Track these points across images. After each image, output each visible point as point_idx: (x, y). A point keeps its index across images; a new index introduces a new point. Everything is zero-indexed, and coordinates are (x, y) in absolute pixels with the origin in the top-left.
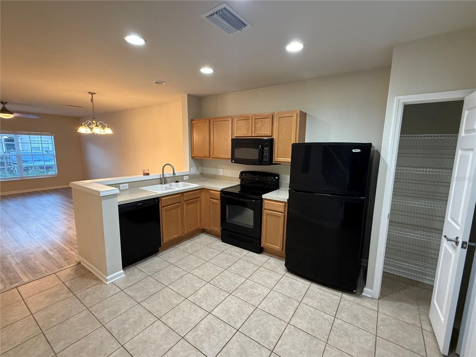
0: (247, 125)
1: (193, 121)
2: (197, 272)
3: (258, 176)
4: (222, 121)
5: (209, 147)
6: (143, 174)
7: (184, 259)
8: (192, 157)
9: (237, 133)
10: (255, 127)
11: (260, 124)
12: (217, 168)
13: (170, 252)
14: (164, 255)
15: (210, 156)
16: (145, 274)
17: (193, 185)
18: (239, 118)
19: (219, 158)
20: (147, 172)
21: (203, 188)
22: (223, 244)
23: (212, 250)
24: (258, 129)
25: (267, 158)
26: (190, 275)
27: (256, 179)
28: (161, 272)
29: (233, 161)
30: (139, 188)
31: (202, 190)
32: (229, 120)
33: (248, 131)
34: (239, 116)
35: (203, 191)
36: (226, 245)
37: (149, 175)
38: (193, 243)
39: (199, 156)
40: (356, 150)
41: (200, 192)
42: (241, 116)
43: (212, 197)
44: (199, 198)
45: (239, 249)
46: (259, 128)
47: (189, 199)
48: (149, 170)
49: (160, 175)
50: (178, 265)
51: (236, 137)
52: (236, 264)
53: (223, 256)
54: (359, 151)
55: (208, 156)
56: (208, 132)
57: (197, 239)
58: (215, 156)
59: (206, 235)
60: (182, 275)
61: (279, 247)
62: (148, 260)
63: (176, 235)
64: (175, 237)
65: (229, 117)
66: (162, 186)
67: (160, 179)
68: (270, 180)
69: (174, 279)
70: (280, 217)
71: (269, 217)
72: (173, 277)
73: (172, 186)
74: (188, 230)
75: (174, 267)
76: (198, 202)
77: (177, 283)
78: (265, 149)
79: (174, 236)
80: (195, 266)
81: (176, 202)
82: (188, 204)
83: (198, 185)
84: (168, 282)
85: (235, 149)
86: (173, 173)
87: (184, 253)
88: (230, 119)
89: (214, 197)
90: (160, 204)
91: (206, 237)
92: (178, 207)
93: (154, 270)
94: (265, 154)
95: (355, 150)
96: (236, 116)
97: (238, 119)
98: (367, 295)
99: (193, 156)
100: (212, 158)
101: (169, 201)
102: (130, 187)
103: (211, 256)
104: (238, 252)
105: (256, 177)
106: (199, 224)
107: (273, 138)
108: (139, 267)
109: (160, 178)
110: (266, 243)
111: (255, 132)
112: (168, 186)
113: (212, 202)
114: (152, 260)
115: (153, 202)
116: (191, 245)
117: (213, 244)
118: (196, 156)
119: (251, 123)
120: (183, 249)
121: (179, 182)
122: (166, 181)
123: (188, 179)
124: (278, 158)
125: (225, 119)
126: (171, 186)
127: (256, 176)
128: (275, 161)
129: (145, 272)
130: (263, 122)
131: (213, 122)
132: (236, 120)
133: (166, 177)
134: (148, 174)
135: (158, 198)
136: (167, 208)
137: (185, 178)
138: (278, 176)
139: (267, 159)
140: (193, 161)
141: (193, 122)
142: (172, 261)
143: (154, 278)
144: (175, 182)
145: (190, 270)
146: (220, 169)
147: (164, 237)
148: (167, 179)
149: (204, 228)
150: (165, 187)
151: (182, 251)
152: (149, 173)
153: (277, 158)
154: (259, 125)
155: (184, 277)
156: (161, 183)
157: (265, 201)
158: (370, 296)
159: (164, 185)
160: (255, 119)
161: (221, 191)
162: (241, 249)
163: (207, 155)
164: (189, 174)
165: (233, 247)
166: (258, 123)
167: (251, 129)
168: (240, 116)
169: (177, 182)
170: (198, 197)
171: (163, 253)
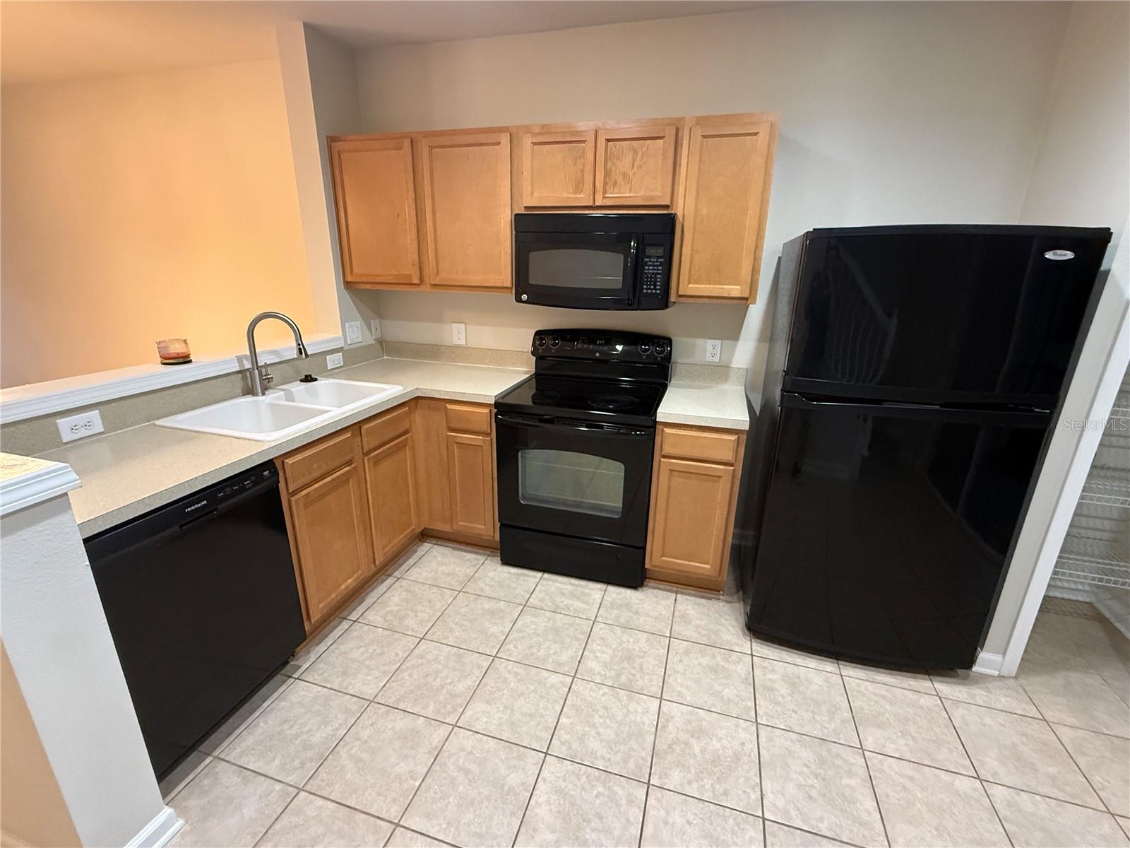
0: (575, 165)
1: (335, 141)
2: (484, 714)
3: (600, 345)
4: (469, 145)
5: (415, 245)
6: (160, 360)
7: (408, 664)
8: (348, 285)
9: (532, 193)
10: (607, 173)
11: (628, 159)
12: (439, 319)
13: (342, 648)
14: (322, 666)
15: (421, 279)
16: (278, 787)
17: (386, 390)
18: (541, 134)
19: (462, 286)
20: (177, 349)
21: (418, 398)
22: (509, 572)
23: (488, 605)
24: (620, 180)
25: (655, 285)
26: (463, 739)
27: (597, 355)
28: (342, 751)
29: (524, 297)
30: (158, 422)
31: (417, 402)
32: (499, 143)
33: (578, 188)
34: (537, 130)
35: (419, 405)
36: (522, 574)
37: (190, 361)
38: (408, 591)
39: (378, 280)
40: (1059, 252)
41: (410, 411)
42: (546, 129)
43: (453, 425)
44: (406, 432)
45: (571, 584)
46: (624, 175)
47: (377, 442)
48: (185, 341)
49: (240, 359)
50: (398, 701)
51: (527, 208)
52: (593, 646)
53: (536, 623)
54: (1069, 255)
55: (416, 281)
56: (411, 186)
57: (415, 570)
58: (443, 277)
59: (440, 549)
60: (434, 744)
61: (709, 567)
62: (265, 705)
63: (349, 578)
64: (347, 587)
65: (501, 130)
66: (256, 402)
67: (240, 375)
68: (644, 357)
69: (412, 775)
70: (720, 477)
71: (677, 481)
72: (402, 768)
73: (294, 401)
74: (387, 549)
75: (387, 713)
76: (407, 447)
77: (431, 793)
78: (647, 254)
79: (343, 587)
80: (460, 687)
81: (336, 464)
82: (377, 461)
83: (401, 388)
84: (394, 800)
85: (532, 255)
86: (300, 349)
87: (397, 640)
88: (505, 139)
89: (470, 427)
90: (282, 486)
91: (443, 554)
92: (345, 480)
93: (310, 754)
94: (649, 270)
95: (1054, 254)
96: (528, 129)
97: (535, 140)
98: (987, 670)
99: (349, 279)
100: (432, 285)
101: (315, 466)
102: (112, 424)
103: (497, 629)
104: (573, 596)
105: (596, 347)
106: (414, 520)
107: (673, 212)
108: (235, 753)
109: (238, 369)
110: (663, 558)
111: (605, 192)
112: (278, 398)
113: (457, 443)
114: (283, 704)
115: (255, 484)
116: (407, 601)
117: (479, 579)
118: (364, 279)
119: (590, 156)
120: (386, 621)
121: (316, 380)
122: (270, 380)
123: (342, 364)
124: (690, 286)
125: (482, 138)
126: (290, 397)
127: (595, 344)
128: (680, 293)
129: (271, 774)
130: (640, 154)
131: (431, 148)
132: (527, 141)
133: (266, 366)
134: (185, 360)
135: (269, 465)
136: (308, 494)
137: (333, 361)
138: (669, 341)
139: (655, 289)
140: (351, 298)
141: (338, 146)
142: (366, 684)
143: (325, 793)
144: (301, 381)
145: (455, 710)
146: (454, 325)
147: (312, 601)
148: (269, 369)
149: (427, 527)
150: (271, 405)
151: (387, 633)
152: (188, 356)
153: (689, 284)
154: (624, 164)
155: (444, 754)
156: (249, 391)
157: (667, 430)
158: (996, 673)
159: (261, 398)
160: (608, 140)
161: (497, 405)
162: (573, 581)
163: (410, 277)
164: (342, 348)
165: (548, 579)
166: (618, 159)
167: (588, 178)
168: (543, 127)
169: (308, 379)
170: (402, 430)
171: (313, 657)
